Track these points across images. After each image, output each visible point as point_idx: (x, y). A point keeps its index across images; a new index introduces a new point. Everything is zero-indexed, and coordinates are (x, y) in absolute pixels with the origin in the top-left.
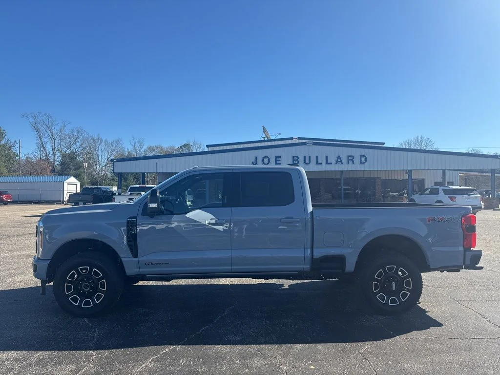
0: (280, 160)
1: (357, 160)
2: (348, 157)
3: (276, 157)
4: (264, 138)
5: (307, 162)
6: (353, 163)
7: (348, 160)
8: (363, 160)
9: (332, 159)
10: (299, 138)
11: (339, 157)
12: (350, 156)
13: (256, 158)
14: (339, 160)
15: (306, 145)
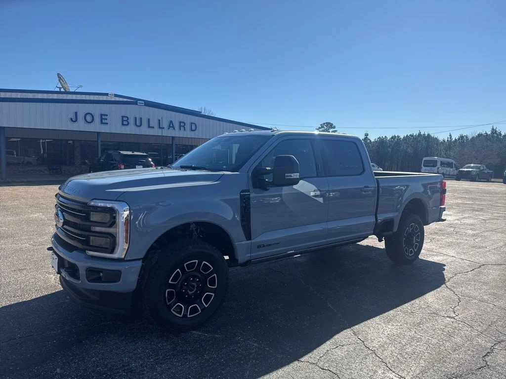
0: (106, 119)
1: (188, 127)
2: (180, 122)
3: (102, 115)
4: (60, 88)
5: (138, 123)
6: (185, 130)
7: (180, 126)
8: (193, 127)
9: (165, 124)
10: (116, 96)
11: (171, 122)
12: (182, 122)
13: (76, 113)
14: (171, 125)
15: (137, 104)
